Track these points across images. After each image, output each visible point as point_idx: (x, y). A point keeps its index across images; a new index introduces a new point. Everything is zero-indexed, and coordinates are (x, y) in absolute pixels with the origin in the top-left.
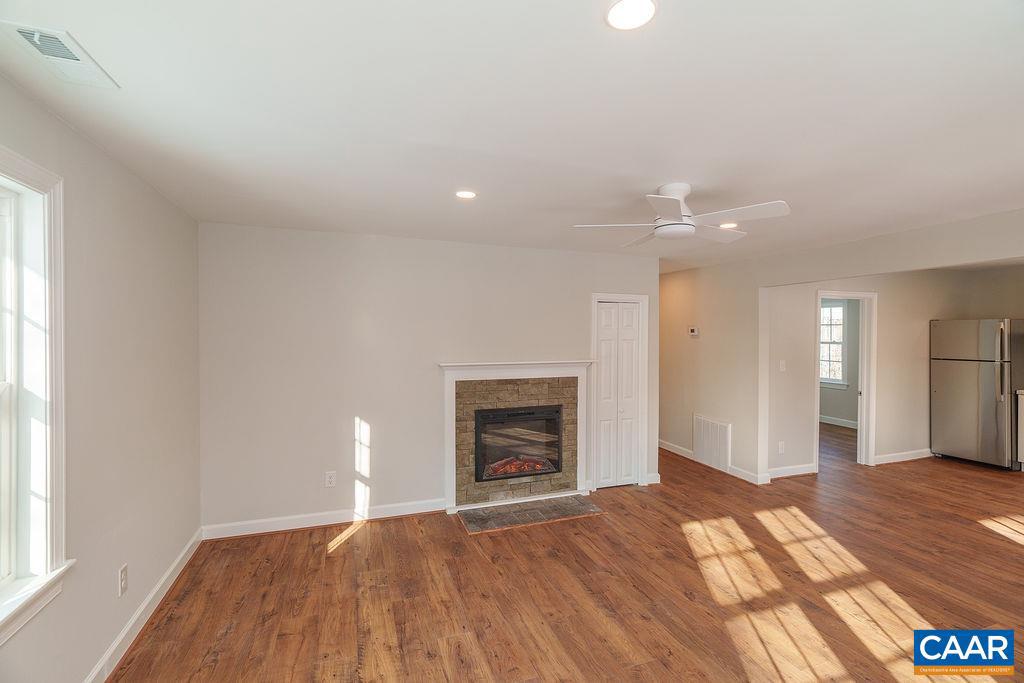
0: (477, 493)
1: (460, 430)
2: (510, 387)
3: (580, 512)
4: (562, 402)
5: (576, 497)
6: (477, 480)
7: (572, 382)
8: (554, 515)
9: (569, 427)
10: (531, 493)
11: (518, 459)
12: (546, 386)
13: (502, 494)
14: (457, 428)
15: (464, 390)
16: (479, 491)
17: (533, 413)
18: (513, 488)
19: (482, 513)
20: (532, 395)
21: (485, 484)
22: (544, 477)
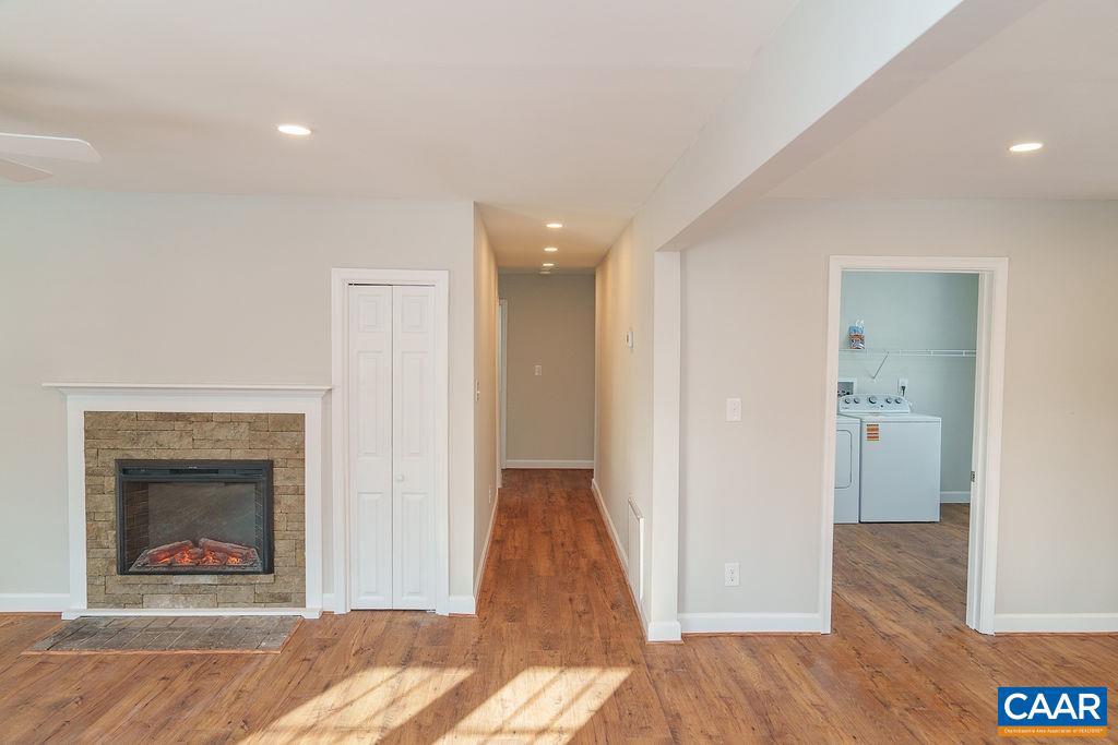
0: (119, 591)
1: (92, 490)
2: (179, 425)
4: (276, 456)
6: (121, 572)
7: (295, 422)
9: (288, 499)
10: (219, 603)
11: (196, 544)
12: (244, 426)
13: (166, 599)
14: (87, 486)
15: (98, 426)
16: (126, 589)
17: (216, 472)
18: (186, 592)
20: (218, 440)
21: (133, 579)
22: (238, 579)
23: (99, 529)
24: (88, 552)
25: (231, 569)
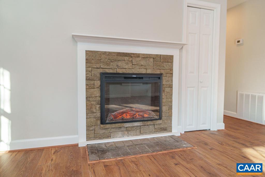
0: (102, 132)
1: (89, 87)
2: (126, 58)
3: (176, 147)
4: (162, 72)
5: (172, 137)
6: (102, 123)
7: (169, 59)
8: (158, 148)
9: (167, 90)
10: (141, 133)
12: (152, 60)
13: (120, 134)
14: (87, 85)
15: (92, 57)
16: (104, 131)
17: (142, 78)
18: (128, 130)
19: (104, 146)
20: (142, 65)
21: (108, 126)
22: (149, 123)
23: (92, 105)
24: (87, 115)
25: (146, 119)
